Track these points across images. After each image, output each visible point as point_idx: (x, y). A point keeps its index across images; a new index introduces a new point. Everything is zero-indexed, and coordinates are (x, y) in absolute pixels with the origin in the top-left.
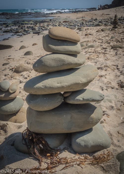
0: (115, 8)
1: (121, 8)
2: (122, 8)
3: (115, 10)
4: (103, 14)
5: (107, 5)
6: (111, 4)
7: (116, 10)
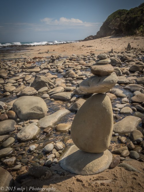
0: (100, 39)
1: (107, 38)
2: (109, 38)
3: (99, 41)
4: (83, 46)
5: (91, 36)
6: (96, 35)
7: (101, 41)
